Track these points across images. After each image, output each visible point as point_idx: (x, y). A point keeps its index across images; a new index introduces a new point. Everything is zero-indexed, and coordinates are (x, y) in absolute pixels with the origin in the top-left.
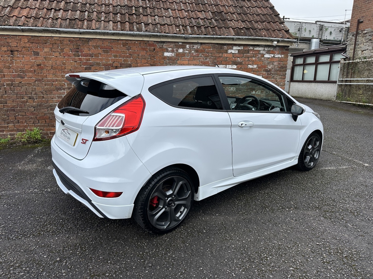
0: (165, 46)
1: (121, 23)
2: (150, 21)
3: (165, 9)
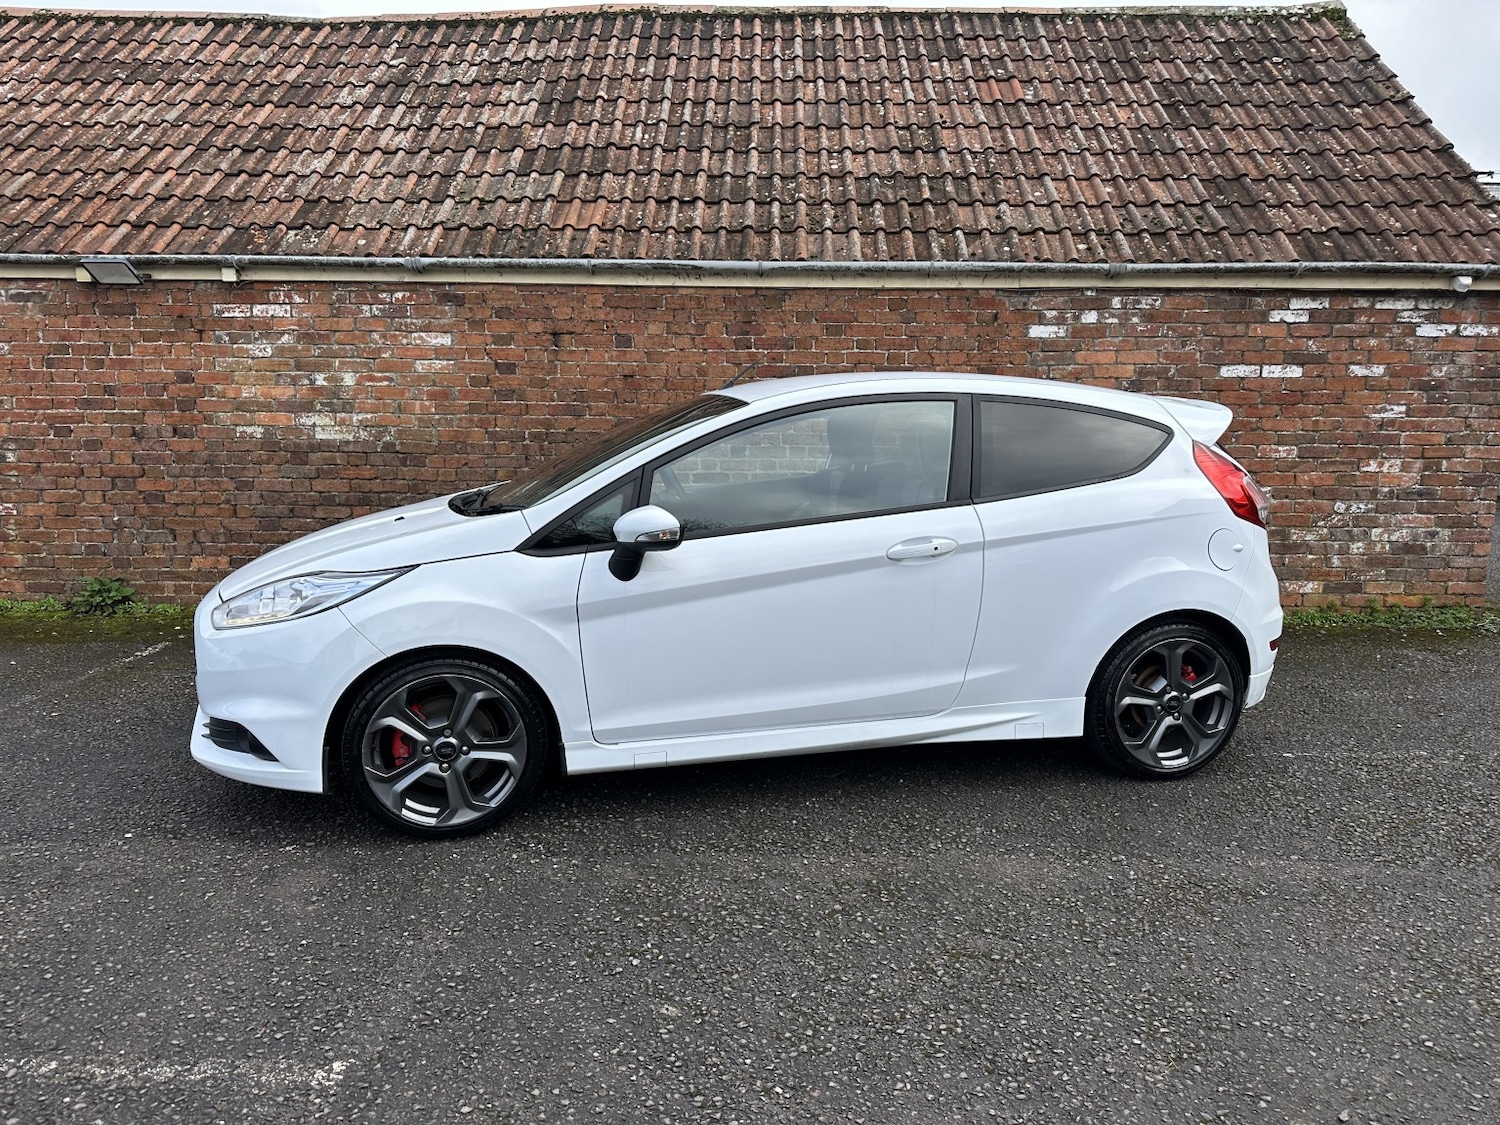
0: (1034, 304)
1: (886, 233)
2: (984, 223)
3: (1033, 178)
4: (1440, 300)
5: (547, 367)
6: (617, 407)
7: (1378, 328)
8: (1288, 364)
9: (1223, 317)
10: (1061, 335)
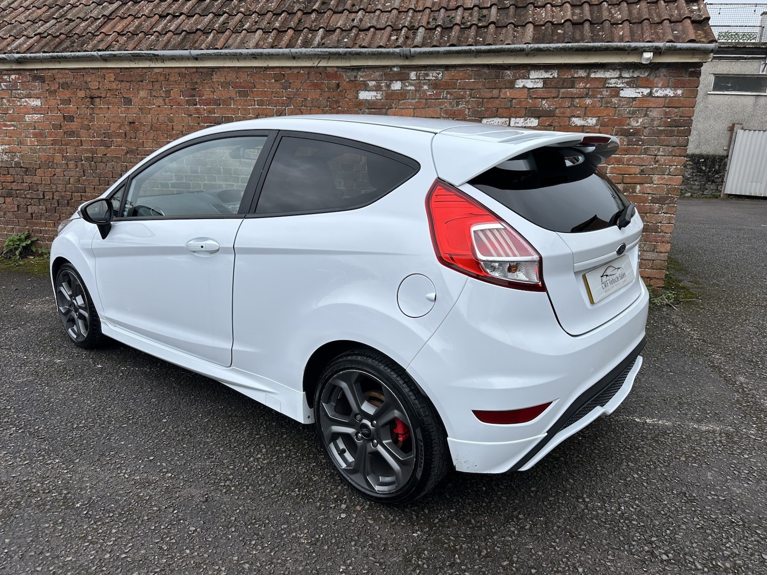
0: (361, 76)
1: (278, 31)
2: (340, 24)
4: (639, 70)
5: (89, 117)
6: (127, 142)
7: (592, 91)
8: (529, 117)
9: (484, 85)
10: (379, 98)
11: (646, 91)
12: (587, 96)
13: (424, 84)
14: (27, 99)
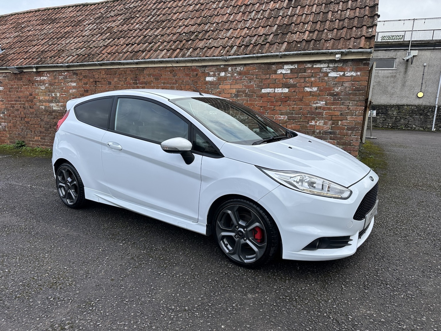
0: (207, 70)
1: (173, 50)
2: (201, 46)
3: (227, 30)
4: (337, 63)
5: (94, 90)
7: (315, 74)
8: (284, 88)
9: (262, 73)
10: (215, 80)
11: (342, 73)
12: (312, 76)
13: (235, 73)
14: (71, 83)
